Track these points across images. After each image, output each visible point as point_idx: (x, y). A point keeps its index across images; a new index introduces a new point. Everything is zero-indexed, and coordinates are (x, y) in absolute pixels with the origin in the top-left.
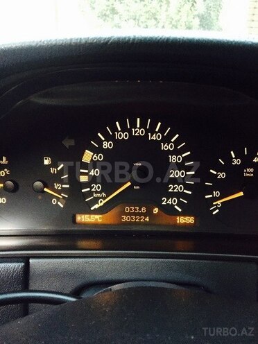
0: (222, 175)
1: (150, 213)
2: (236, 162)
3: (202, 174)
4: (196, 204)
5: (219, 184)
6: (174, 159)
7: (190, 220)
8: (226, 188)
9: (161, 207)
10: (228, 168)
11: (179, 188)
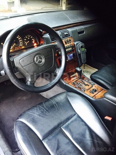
0: (26, 40)
1: (18, 48)
2: (27, 37)
3: (23, 40)
4: (24, 45)
5: (26, 41)
6: (19, 39)
7: (24, 47)
8: (27, 41)
9: (19, 46)
10: (26, 38)
11: (21, 43)
